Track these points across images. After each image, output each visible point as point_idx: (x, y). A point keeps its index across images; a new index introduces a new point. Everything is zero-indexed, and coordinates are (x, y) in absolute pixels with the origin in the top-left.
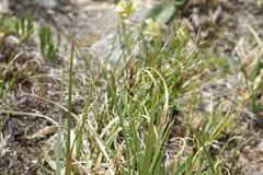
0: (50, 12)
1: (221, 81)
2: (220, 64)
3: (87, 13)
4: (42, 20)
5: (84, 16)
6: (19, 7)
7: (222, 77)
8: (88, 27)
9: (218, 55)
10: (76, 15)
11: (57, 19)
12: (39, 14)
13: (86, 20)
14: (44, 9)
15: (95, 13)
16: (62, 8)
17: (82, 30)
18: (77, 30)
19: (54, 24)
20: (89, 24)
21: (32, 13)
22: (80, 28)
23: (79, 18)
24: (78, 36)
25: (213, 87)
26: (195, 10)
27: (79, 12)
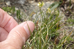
0: (22, 5)
1: (71, 26)
2: (72, 21)
3: (33, 6)
4: (20, 8)
5: (32, 7)
6: (13, 4)
7: (72, 25)
8: (32, 10)
9: (71, 19)
10: (29, 6)
11: (24, 7)
12: (19, 6)
13: (32, 8)
14: (20, 4)
15: (35, 6)
16: (26, 4)
17: (31, 11)
18: (29, 11)
19: (23, 9)
20: (33, 9)
21: (17, 6)
22: (30, 10)
23: (30, 7)
24: (30, 13)
25: (69, 28)
26: (65, 5)
27: (31, 5)
